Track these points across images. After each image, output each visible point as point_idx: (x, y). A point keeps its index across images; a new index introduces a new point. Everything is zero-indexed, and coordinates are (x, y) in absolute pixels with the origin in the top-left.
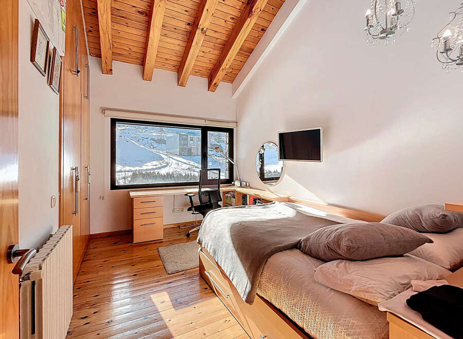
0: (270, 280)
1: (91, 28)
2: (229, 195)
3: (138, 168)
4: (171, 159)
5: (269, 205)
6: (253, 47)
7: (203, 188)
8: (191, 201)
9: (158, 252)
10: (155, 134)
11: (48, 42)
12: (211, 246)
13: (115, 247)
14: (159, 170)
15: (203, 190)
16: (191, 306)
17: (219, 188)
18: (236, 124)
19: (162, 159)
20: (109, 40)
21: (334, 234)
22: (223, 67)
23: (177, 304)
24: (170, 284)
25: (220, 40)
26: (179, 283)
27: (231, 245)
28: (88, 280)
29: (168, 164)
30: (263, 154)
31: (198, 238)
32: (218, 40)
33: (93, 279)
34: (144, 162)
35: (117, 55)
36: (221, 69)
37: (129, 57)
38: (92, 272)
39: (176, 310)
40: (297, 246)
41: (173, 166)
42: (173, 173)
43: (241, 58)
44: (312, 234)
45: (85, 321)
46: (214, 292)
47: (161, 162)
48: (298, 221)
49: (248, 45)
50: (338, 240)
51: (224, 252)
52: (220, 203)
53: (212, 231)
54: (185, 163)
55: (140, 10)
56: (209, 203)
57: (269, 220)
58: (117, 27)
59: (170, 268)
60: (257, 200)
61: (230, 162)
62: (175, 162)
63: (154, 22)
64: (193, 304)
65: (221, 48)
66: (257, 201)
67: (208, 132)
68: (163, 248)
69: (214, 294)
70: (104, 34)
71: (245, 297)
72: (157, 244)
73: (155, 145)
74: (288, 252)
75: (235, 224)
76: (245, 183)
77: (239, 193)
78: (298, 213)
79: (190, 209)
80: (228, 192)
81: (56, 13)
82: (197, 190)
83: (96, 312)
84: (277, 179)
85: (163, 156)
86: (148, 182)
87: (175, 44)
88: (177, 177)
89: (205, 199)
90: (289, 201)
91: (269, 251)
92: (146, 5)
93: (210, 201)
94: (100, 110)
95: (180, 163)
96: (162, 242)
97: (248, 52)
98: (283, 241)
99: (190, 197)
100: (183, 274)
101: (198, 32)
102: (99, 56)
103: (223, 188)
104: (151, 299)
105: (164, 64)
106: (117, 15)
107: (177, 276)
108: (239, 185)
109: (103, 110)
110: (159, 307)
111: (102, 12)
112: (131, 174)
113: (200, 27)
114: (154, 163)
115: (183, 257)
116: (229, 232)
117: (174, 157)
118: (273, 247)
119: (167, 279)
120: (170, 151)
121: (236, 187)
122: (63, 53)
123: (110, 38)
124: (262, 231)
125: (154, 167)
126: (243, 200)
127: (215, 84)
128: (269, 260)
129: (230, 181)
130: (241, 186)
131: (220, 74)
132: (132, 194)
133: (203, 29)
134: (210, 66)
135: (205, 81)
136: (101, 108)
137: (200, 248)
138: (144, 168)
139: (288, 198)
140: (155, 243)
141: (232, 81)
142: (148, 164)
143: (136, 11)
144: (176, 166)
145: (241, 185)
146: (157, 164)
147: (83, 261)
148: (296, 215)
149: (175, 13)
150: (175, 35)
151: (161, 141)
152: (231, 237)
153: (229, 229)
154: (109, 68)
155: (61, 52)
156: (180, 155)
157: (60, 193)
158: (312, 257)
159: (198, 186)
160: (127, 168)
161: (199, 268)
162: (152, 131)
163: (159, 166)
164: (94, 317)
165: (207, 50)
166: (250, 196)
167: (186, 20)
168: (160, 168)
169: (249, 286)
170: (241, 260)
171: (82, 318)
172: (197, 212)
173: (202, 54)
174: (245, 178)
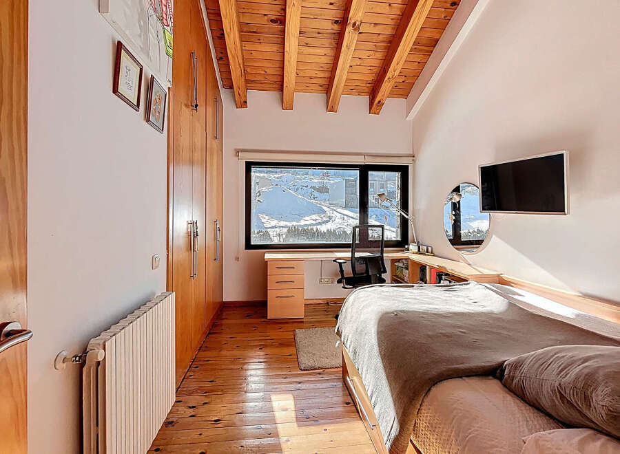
0: (432, 428)
1: (221, 55)
2: (401, 265)
3: (294, 223)
4: (335, 212)
5: (458, 286)
6: (437, 36)
7: (358, 252)
8: (342, 271)
9: (295, 335)
10: (316, 181)
11: (141, 70)
12: (351, 342)
13: (246, 321)
14: (318, 227)
15: (357, 255)
16: (320, 426)
17: (382, 252)
18: (412, 158)
19: (324, 212)
20: (239, 64)
21: (577, 370)
22: (389, 75)
23: (304, 418)
24: (300, 385)
25: (384, 36)
26: (312, 386)
27: (376, 348)
28: (209, 359)
29: (330, 219)
30: (459, 202)
31: (337, 327)
32: (381, 36)
33: (214, 359)
34: (301, 216)
35: (250, 83)
36: (387, 77)
37: (265, 83)
38: (214, 349)
39: (299, 426)
40: (495, 372)
41: (337, 221)
42: (334, 231)
43: (417, 58)
44: (529, 355)
45: (191, 412)
46: (358, 412)
47: (322, 216)
48: (508, 321)
49: (429, 34)
50: (586, 386)
51: (367, 355)
52: (383, 276)
53: (353, 319)
54: (352, 218)
55: (273, 18)
56: (365, 275)
57: (451, 313)
58: (248, 47)
59: (305, 361)
60: (441, 276)
61: (403, 216)
62: (339, 215)
63: (289, 29)
64: (324, 424)
65: (386, 47)
66: (443, 277)
67: (369, 172)
68: (301, 330)
69: (357, 414)
70: (233, 57)
71: (389, 444)
72: (296, 325)
73: (316, 194)
74: (474, 382)
75: (387, 313)
76: (425, 248)
77: (415, 263)
78: (512, 305)
79: (339, 281)
80: (399, 260)
81: (155, 35)
82: (349, 255)
83: (206, 403)
84: (479, 242)
85: (325, 208)
86: (288, 241)
87: (320, 54)
88: (340, 235)
89: (361, 268)
90: (500, 281)
91: (434, 372)
92: (279, 9)
93: (367, 271)
94: (234, 153)
95: (345, 217)
96: (303, 322)
97: (429, 46)
98: (468, 358)
99: (340, 264)
100: (320, 374)
101: (349, 29)
102: (231, 87)
103: (389, 255)
104: (270, 400)
105: (307, 85)
106: (247, 32)
107: (311, 374)
108: (417, 251)
109: (237, 152)
110: (279, 415)
111: (229, 31)
112: (285, 230)
113: (351, 21)
114: (314, 217)
115: (324, 349)
116: (376, 327)
117: (338, 210)
118: (443, 367)
119: (297, 376)
120: (334, 202)
121: (412, 253)
122: (169, 83)
123: (241, 61)
124: (430, 333)
125: (314, 222)
126: (421, 274)
127: (379, 102)
128: (434, 389)
129: (403, 243)
130: (419, 252)
131: (386, 87)
132: (268, 256)
133: (355, 24)
134: (371, 78)
135: (365, 100)
136: (236, 150)
137: (338, 342)
138: (302, 223)
139: (498, 276)
140: (293, 323)
141: (405, 95)
142: (307, 218)
143: (268, 21)
144: (341, 221)
145: (419, 250)
146: (318, 218)
147: (209, 333)
148: (507, 310)
149: (318, 11)
150: (318, 42)
151: (322, 190)
152: (378, 334)
153: (377, 321)
154: (243, 99)
155: (164, 81)
156: (346, 207)
157: (168, 252)
158: (526, 402)
159: (351, 249)
160: (283, 223)
161: (341, 369)
162: (312, 177)
163: (320, 221)
164: (202, 410)
165: (364, 55)
166: (432, 268)
167: (333, 17)
168: (320, 224)
169: (396, 426)
170: (388, 377)
171: (190, 407)
172: (348, 286)
173: (359, 62)
174: (427, 240)
